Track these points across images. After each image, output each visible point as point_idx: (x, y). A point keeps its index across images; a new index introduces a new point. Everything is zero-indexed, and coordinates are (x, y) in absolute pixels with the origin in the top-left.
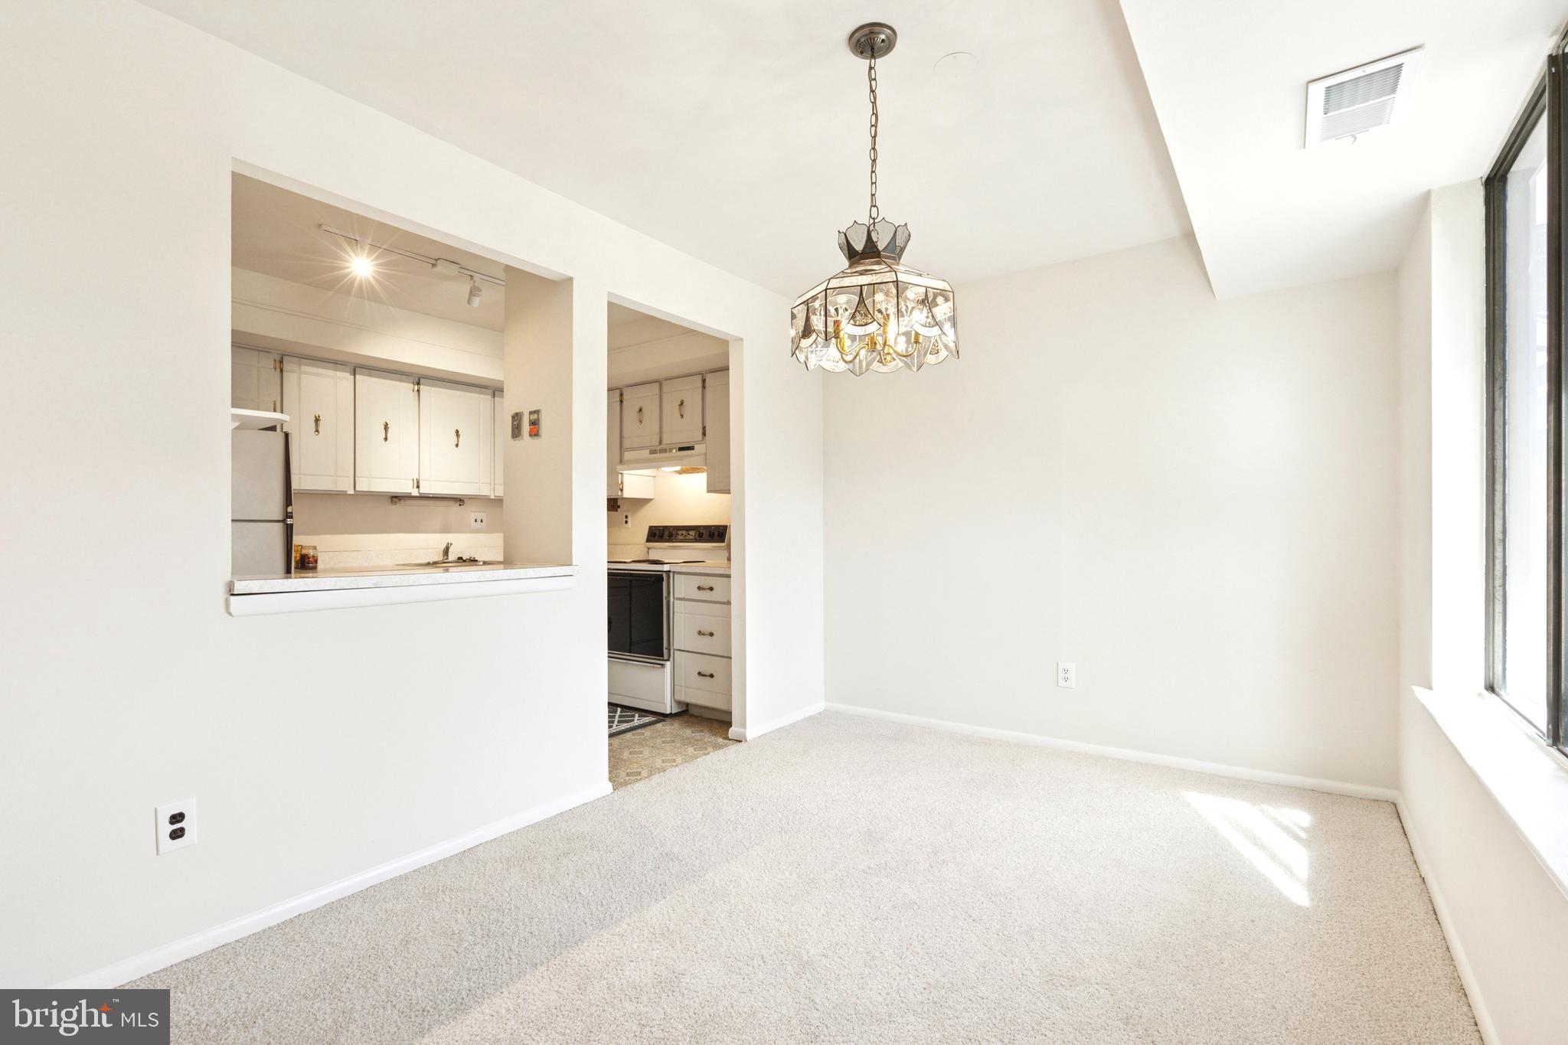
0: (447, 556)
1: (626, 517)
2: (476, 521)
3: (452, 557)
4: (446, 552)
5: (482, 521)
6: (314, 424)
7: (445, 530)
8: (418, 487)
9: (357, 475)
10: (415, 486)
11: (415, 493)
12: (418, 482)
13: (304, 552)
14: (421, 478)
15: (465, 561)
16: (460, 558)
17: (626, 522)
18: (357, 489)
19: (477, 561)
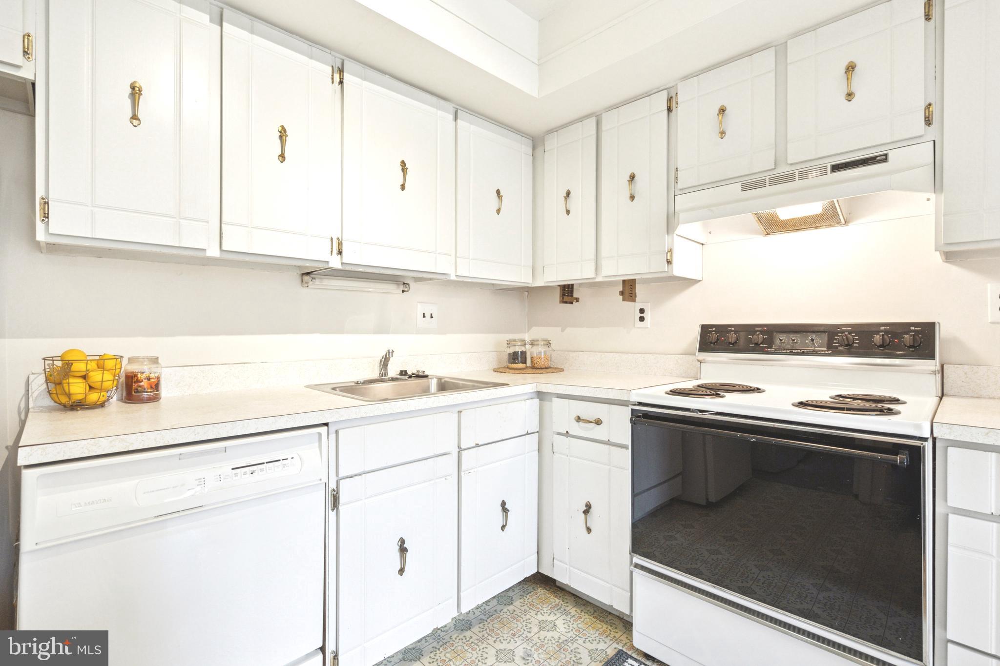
0: (386, 370)
1: (642, 311)
2: (424, 316)
3: (393, 371)
4: (385, 362)
5: (432, 317)
6: (128, 103)
7: (381, 329)
8: (340, 253)
9: (223, 220)
10: (335, 251)
11: (335, 263)
12: (340, 244)
13: (127, 367)
14: (344, 238)
15: (410, 377)
16: (403, 373)
17: (642, 319)
18: (224, 248)
19: (427, 376)
